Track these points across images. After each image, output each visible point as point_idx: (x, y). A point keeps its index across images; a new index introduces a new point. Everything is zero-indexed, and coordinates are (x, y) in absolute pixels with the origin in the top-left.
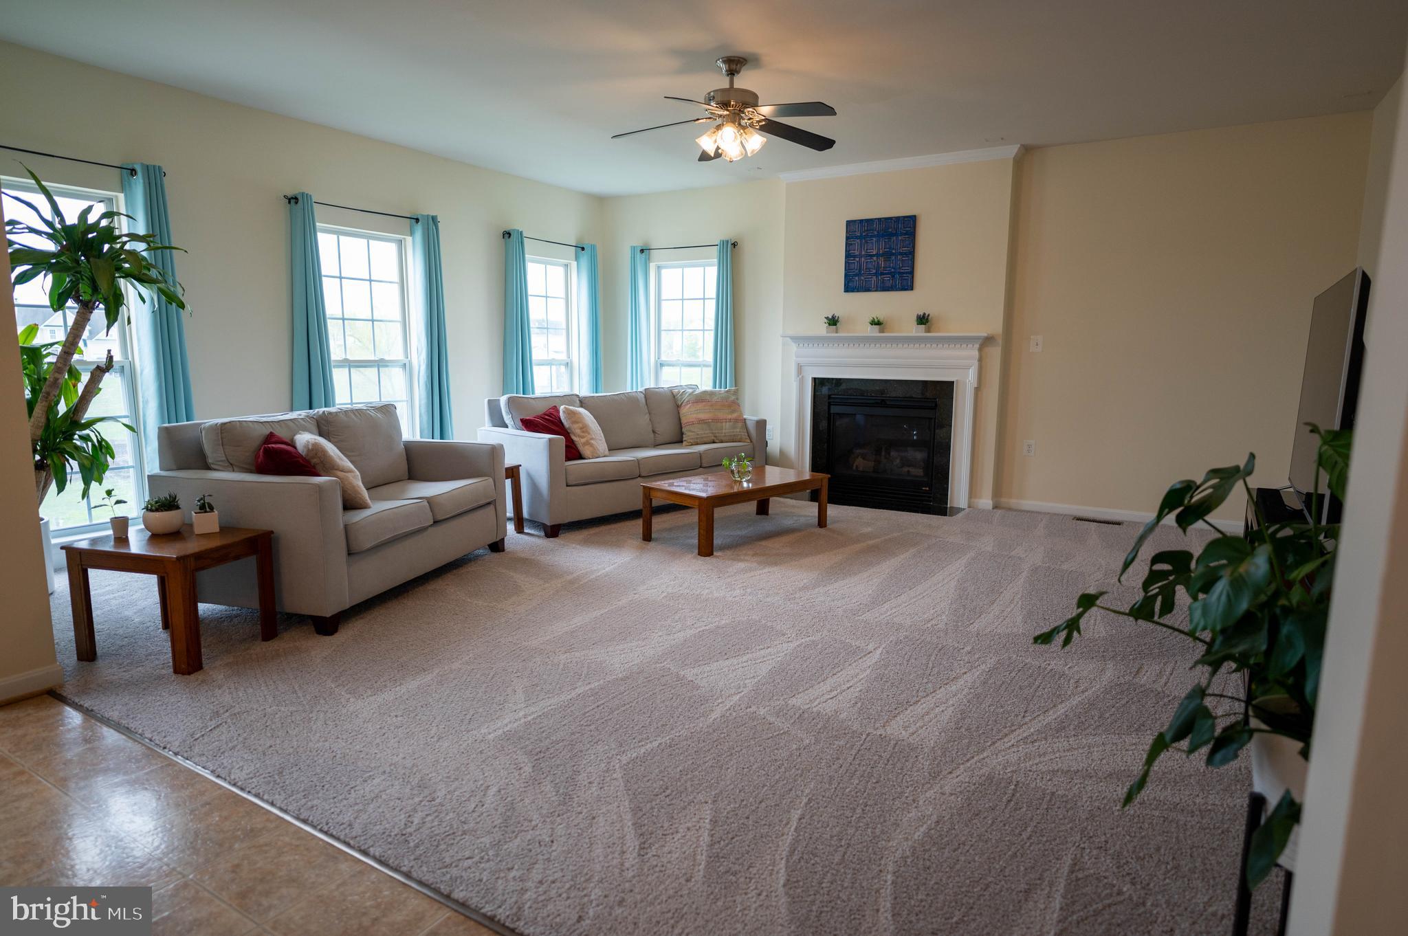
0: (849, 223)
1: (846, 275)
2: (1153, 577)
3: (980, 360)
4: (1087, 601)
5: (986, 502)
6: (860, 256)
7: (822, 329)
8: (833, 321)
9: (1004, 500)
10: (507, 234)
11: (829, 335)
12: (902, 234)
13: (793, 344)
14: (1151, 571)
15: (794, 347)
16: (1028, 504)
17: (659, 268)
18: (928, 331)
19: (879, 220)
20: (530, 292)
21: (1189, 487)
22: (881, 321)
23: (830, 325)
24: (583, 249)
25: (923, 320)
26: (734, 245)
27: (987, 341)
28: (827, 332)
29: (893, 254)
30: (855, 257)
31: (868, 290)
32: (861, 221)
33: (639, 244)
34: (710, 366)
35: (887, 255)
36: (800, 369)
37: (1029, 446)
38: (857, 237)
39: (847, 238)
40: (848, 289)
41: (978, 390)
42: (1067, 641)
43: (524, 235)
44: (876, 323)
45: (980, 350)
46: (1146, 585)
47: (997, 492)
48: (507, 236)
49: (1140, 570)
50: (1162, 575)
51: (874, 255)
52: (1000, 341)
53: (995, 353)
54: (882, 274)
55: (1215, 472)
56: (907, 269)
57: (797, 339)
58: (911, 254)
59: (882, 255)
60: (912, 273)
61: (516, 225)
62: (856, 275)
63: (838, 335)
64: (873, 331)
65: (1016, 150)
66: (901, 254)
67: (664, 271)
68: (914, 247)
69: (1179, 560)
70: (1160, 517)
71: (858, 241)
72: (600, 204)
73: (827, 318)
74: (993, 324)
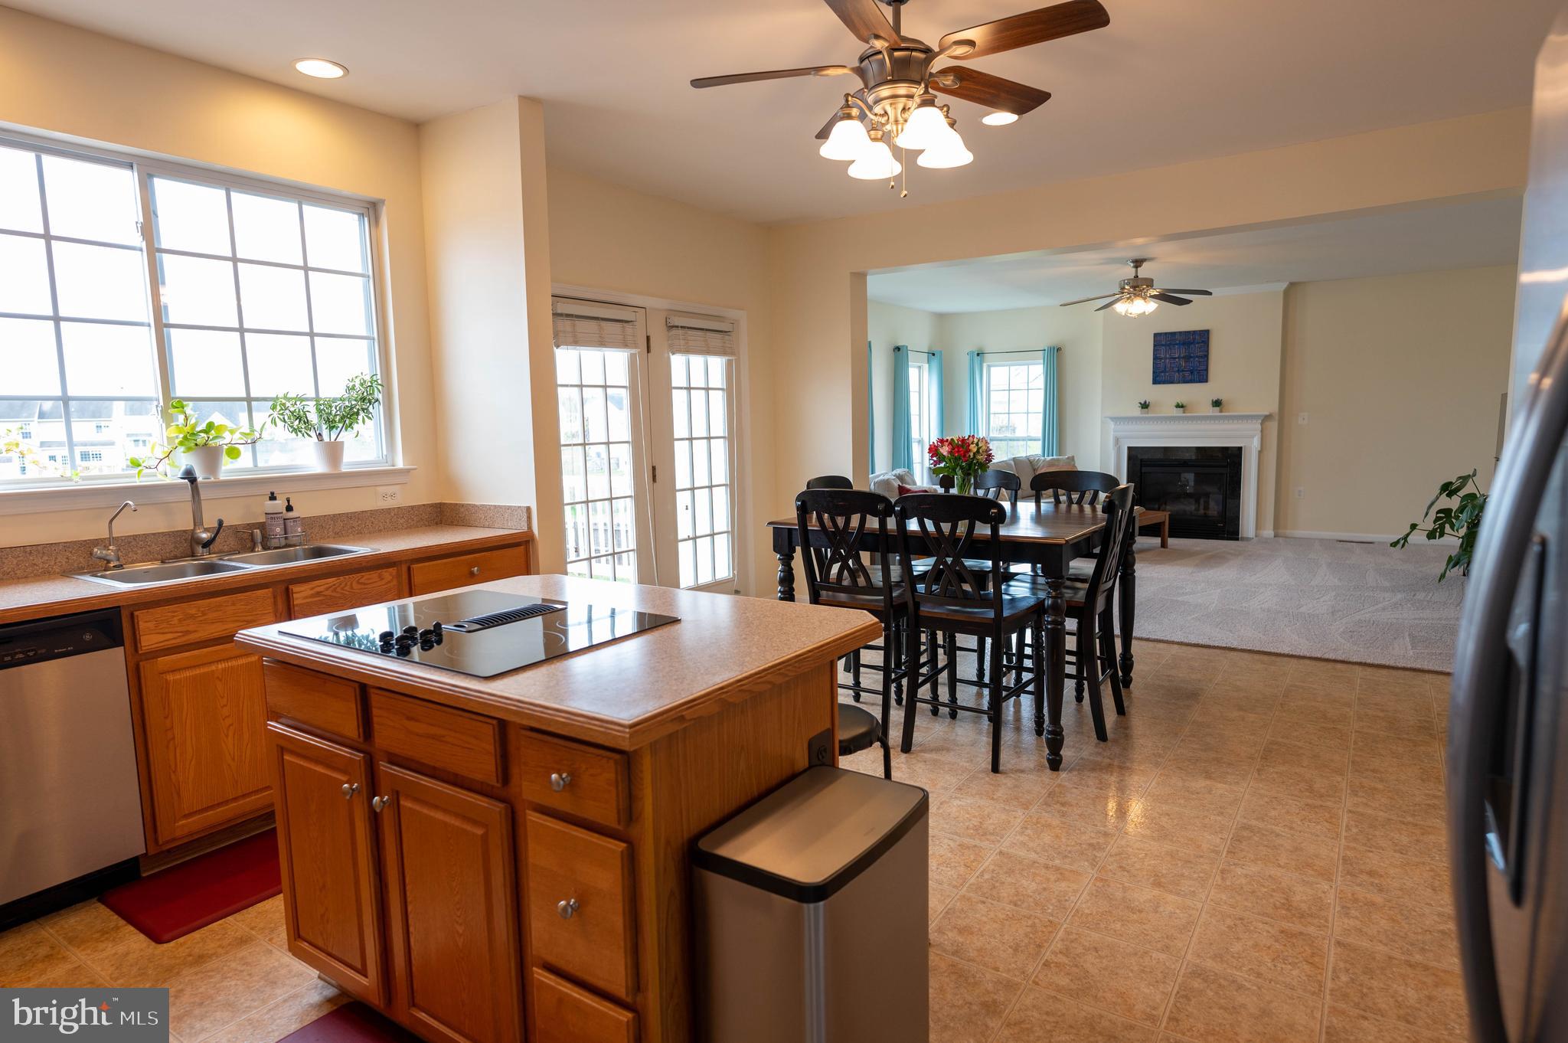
0: (1156, 335)
1: (1154, 372)
2: (1437, 519)
3: (1262, 431)
4: (1414, 527)
5: (1268, 532)
6: (1166, 358)
7: (1137, 412)
8: (1145, 406)
9: (1281, 531)
10: (898, 349)
11: (1141, 416)
12: (1198, 343)
13: (1112, 423)
14: (1437, 517)
15: (1112, 425)
16: (1299, 533)
17: (989, 367)
18: (1221, 411)
19: (1180, 332)
20: (911, 390)
21: (1451, 483)
22: (1184, 404)
23: (1142, 408)
24: (934, 354)
25: (1217, 403)
26: (1059, 349)
27: (1267, 418)
28: (1141, 414)
29: (1191, 357)
30: (1161, 359)
31: (1172, 382)
32: (1166, 333)
33: (975, 350)
34: (1039, 440)
35: (1187, 358)
36: (1117, 441)
37: (1300, 491)
38: (1163, 345)
39: (1155, 346)
40: (1155, 381)
41: (1260, 452)
42: (1403, 546)
43: (909, 349)
44: (1178, 406)
45: (1262, 424)
46: (1435, 522)
47: (1276, 526)
48: (896, 351)
49: (1432, 515)
50: (1441, 518)
51: (1176, 358)
52: (1277, 418)
53: (1273, 427)
54: (1183, 371)
55: (1460, 478)
56: (1203, 367)
57: (1117, 419)
58: (1206, 357)
59: (1183, 358)
60: (1207, 370)
61: (900, 344)
62: (1162, 372)
63: (1149, 415)
64: (1179, 412)
65: (1285, 286)
66: (1197, 357)
67: (992, 369)
68: (1208, 351)
69: (1447, 512)
70: (1441, 494)
71: (1164, 347)
72: (942, 319)
73: (1140, 403)
74: (1271, 406)
